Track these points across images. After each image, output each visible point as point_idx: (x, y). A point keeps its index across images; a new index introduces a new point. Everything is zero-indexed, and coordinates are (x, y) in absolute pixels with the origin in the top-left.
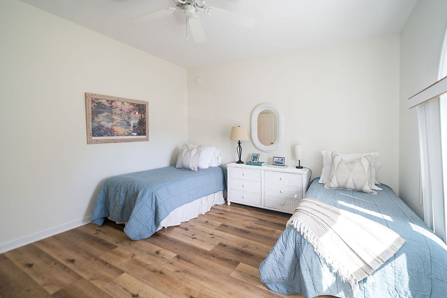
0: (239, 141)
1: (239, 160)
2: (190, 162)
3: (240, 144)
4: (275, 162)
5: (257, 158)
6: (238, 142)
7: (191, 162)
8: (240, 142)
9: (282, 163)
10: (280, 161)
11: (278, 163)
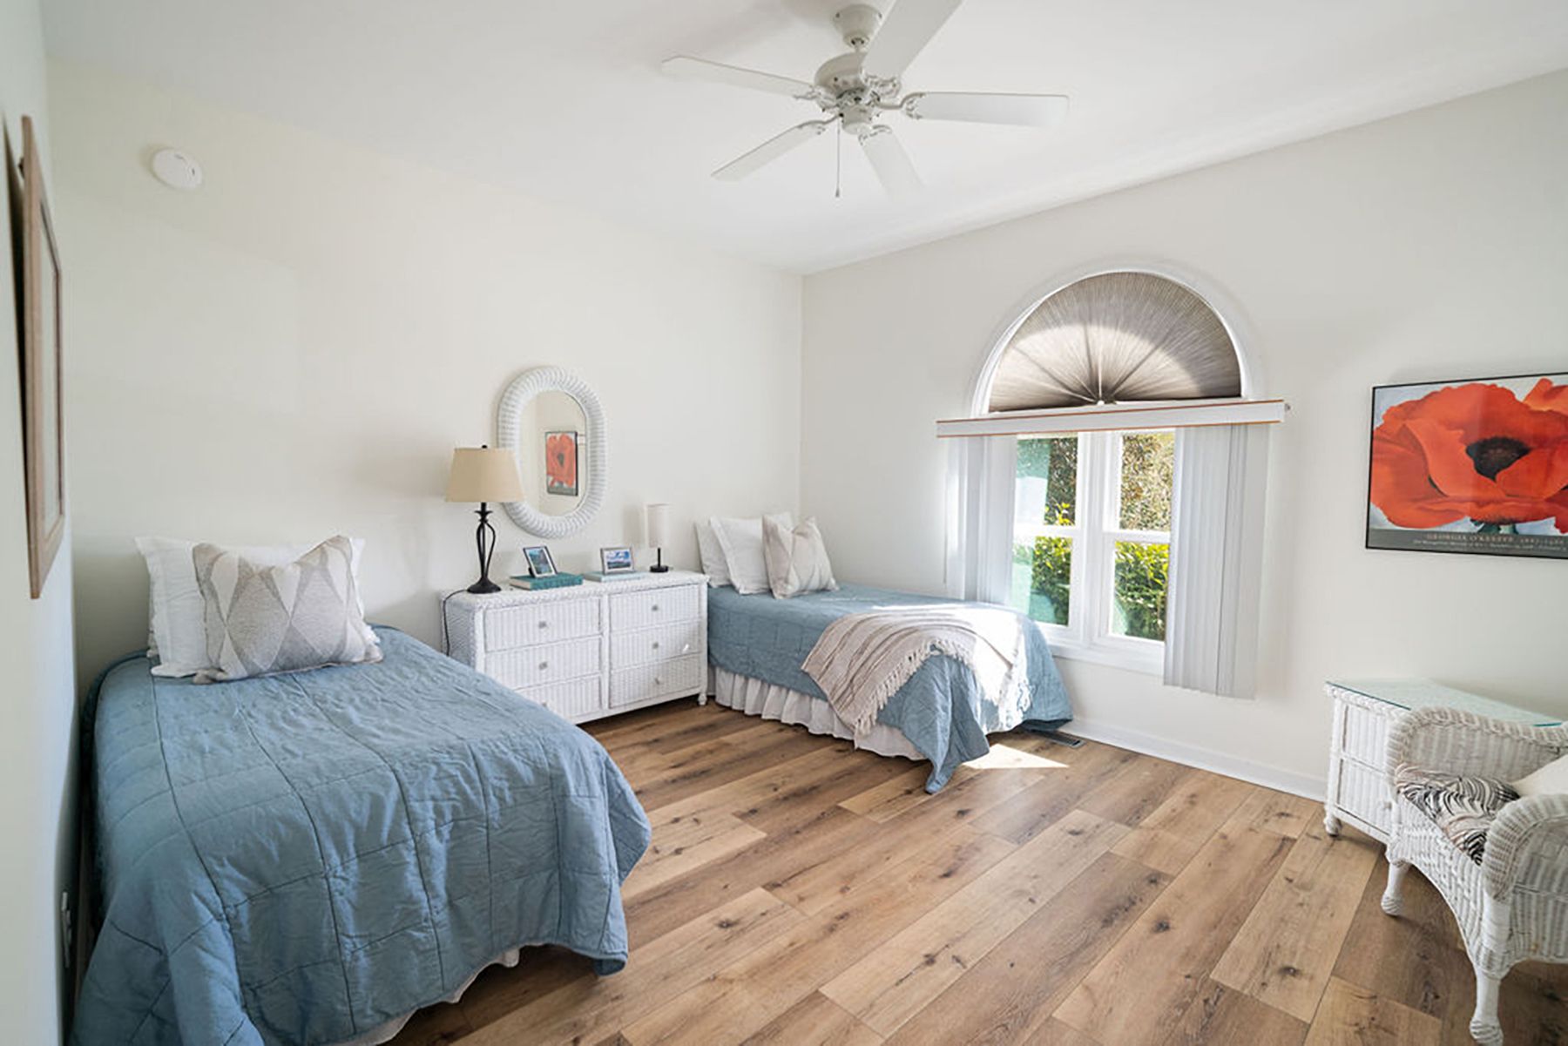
0: (484, 505)
1: (481, 579)
2: (345, 623)
3: (488, 517)
4: (609, 563)
5: (547, 562)
6: (479, 509)
7: (349, 624)
8: (488, 509)
9: (628, 565)
10: (622, 560)
11: (618, 565)
